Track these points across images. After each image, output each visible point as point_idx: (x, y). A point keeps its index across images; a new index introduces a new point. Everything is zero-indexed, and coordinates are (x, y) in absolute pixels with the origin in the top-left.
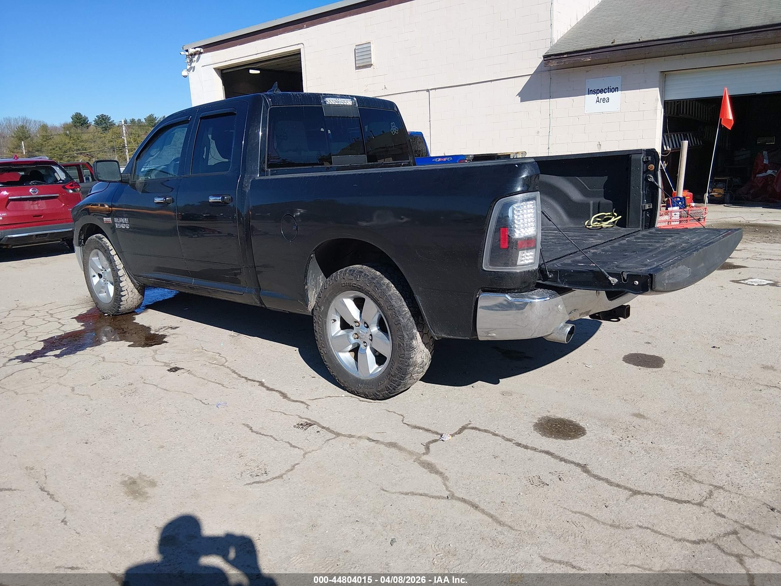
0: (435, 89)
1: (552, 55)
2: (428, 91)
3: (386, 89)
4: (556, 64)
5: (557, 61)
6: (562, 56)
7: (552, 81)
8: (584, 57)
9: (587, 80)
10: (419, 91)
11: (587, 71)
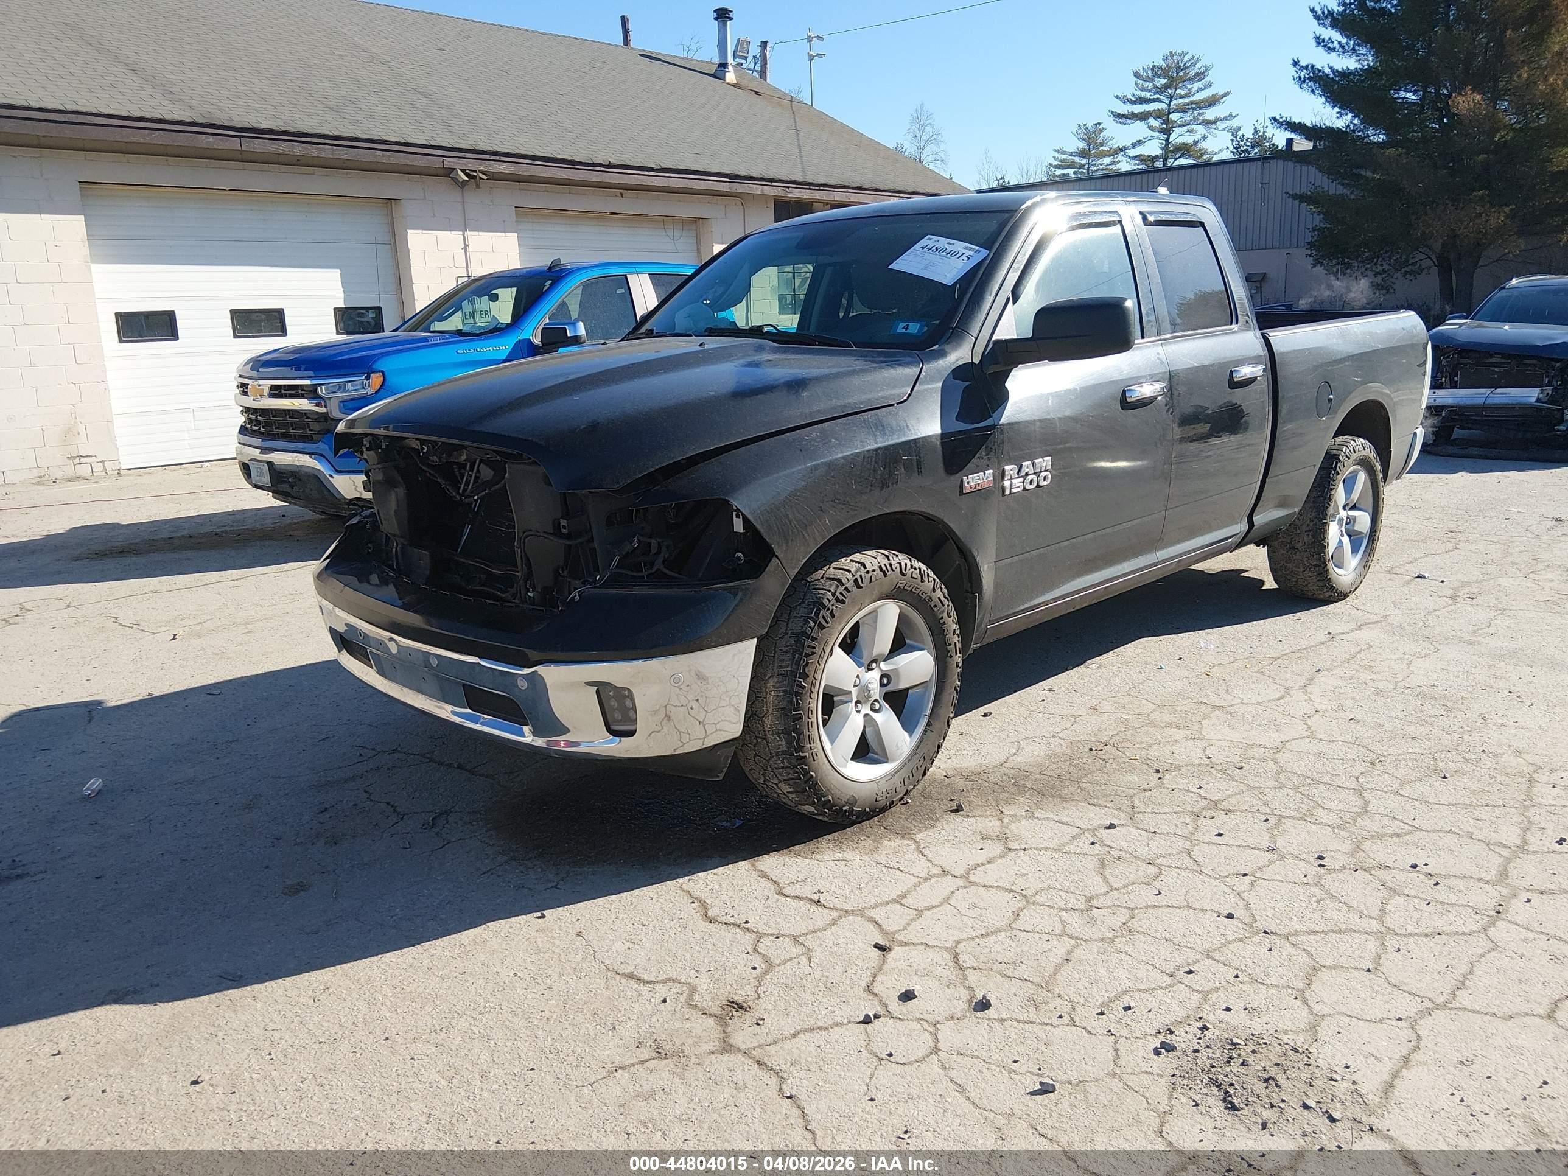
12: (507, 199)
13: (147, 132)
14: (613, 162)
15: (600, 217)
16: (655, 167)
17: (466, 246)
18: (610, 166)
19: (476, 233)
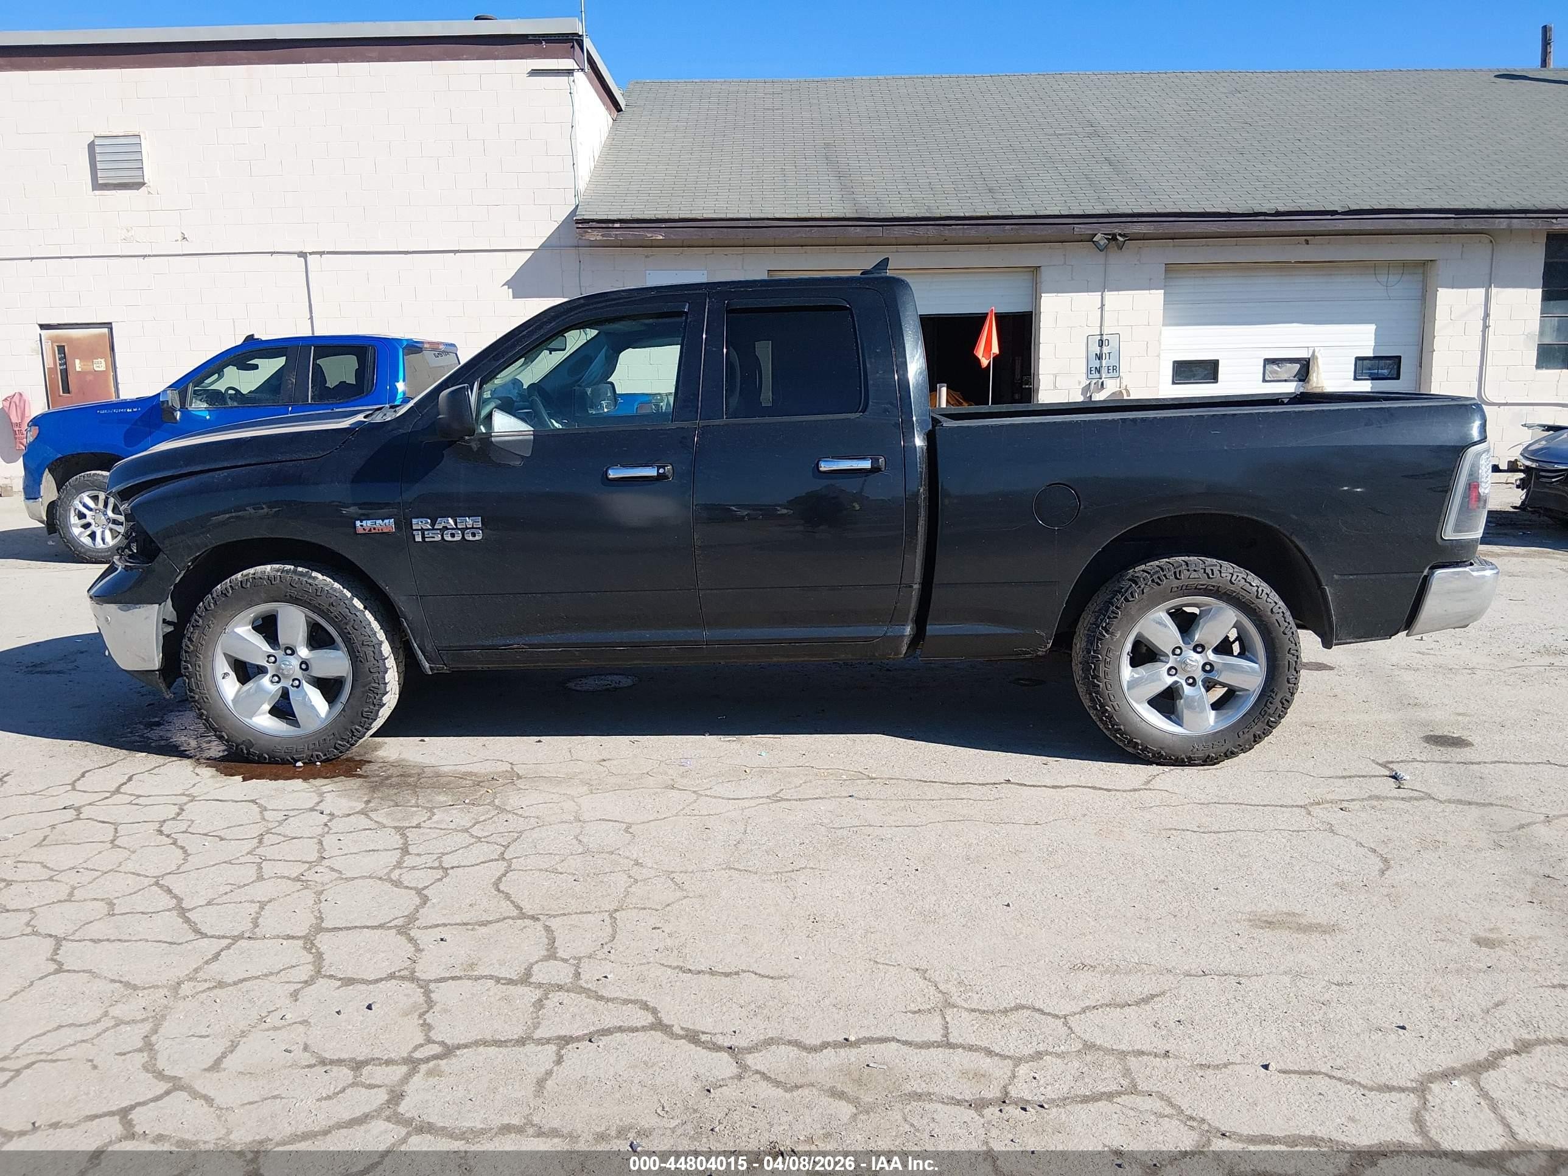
0: (322, 253)
1: (593, 221)
2: (303, 255)
3: (184, 242)
4: (601, 238)
5: (605, 231)
6: (610, 225)
7: (582, 266)
8: (652, 232)
9: (648, 272)
10: (278, 253)
11: (647, 257)
12: (1157, 256)
13: (808, 229)
14: (1281, 209)
15: (1282, 267)
16: (1340, 210)
17: (1103, 305)
18: (1278, 213)
19: (1116, 293)
